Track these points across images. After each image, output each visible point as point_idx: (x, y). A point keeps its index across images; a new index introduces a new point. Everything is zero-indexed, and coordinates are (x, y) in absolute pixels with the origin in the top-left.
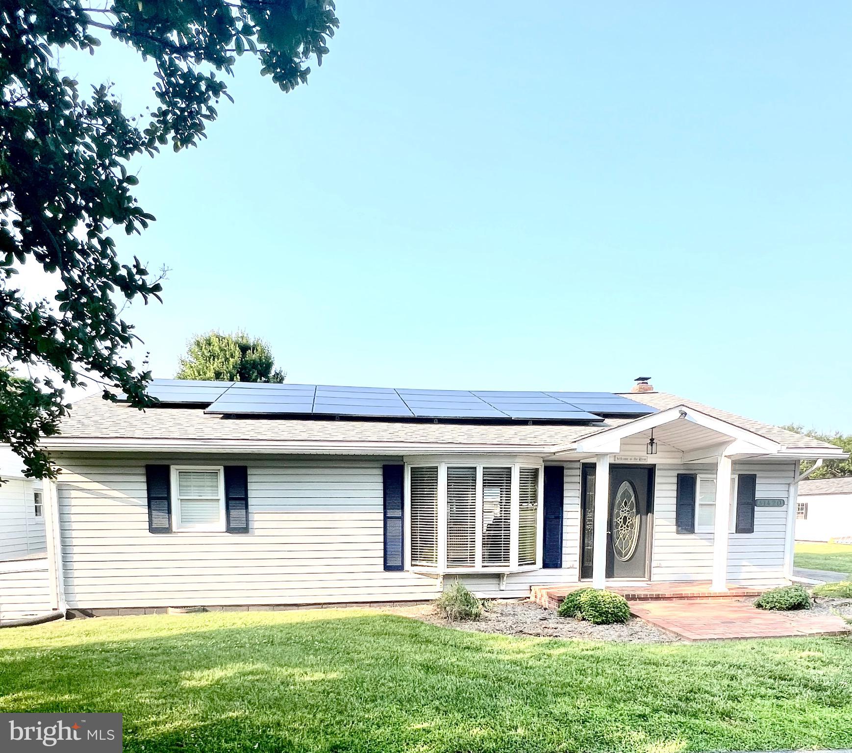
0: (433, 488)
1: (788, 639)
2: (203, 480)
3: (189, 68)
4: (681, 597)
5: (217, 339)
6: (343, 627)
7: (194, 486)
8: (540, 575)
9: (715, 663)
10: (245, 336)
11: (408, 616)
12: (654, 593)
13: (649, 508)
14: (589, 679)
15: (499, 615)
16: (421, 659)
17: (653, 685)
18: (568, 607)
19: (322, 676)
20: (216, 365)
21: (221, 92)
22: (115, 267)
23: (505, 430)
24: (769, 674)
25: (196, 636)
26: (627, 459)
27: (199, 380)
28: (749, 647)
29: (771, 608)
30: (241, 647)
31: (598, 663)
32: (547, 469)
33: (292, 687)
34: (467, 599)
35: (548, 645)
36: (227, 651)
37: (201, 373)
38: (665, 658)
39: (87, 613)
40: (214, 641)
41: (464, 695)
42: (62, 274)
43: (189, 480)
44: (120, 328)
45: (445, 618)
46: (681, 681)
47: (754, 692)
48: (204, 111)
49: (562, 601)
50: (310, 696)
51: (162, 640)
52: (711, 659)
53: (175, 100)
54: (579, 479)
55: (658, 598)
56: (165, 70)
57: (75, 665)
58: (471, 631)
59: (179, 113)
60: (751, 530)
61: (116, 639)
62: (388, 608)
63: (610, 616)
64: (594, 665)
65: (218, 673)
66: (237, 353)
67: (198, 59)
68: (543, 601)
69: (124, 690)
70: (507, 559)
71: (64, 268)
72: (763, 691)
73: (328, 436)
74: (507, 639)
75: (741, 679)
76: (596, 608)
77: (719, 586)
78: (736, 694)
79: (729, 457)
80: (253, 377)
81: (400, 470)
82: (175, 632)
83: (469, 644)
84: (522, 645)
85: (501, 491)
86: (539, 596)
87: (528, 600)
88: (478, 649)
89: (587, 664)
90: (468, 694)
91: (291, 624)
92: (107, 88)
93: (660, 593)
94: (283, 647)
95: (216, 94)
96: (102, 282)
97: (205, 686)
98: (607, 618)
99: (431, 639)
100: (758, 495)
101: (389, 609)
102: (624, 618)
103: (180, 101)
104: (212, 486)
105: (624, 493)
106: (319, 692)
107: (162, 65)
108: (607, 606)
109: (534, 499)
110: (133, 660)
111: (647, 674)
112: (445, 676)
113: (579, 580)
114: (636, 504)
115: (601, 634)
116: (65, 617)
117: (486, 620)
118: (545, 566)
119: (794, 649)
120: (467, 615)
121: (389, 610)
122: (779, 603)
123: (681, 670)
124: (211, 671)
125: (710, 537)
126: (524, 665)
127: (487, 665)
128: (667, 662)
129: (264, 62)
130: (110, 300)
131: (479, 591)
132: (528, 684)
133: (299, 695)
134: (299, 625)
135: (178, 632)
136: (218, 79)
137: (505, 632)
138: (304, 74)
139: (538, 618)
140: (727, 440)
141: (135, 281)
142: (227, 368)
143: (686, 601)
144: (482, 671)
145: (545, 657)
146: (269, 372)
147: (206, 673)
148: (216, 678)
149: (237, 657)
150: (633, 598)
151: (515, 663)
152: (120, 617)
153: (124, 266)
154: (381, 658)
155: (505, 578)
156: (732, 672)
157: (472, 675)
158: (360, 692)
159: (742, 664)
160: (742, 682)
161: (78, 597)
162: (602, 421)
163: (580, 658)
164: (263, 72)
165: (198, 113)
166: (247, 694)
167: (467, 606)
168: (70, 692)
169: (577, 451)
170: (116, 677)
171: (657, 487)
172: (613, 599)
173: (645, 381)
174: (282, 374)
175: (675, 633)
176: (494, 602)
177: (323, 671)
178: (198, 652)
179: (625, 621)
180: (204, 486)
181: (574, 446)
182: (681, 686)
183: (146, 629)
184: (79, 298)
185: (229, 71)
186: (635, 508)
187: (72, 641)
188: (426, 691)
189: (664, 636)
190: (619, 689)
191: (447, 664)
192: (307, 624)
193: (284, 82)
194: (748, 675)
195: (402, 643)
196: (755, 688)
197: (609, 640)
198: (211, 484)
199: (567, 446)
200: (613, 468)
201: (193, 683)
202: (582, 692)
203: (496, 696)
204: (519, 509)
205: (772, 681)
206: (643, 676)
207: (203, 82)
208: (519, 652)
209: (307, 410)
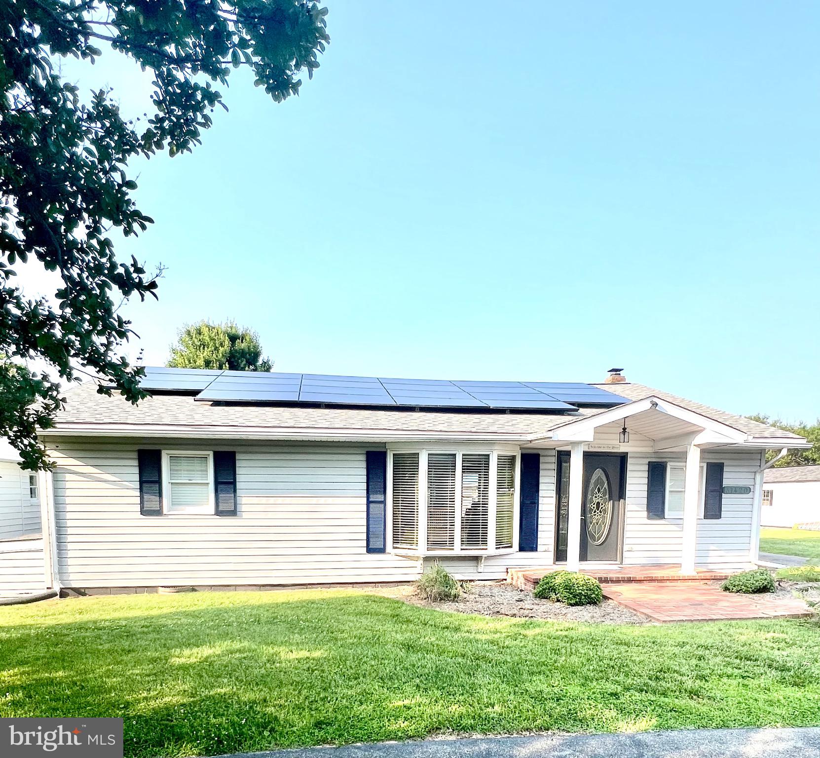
0: (415, 474)
1: (753, 621)
2: (193, 464)
3: (185, 78)
4: (652, 580)
5: (207, 329)
6: (326, 607)
7: (184, 471)
8: (516, 557)
9: (684, 644)
10: (234, 326)
11: (390, 597)
12: (626, 576)
13: (622, 495)
14: (564, 658)
15: (477, 596)
16: (402, 638)
17: (625, 665)
18: (543, 589)
19: (307, 654)
20: (206, 353)
21: (216, 102)
22: (113, 266)
23: (484, 419)
24: (736, 654)
25: (187, 615)
26: (601, 447)
27: (190, 368)
28: (716, 629)
29: (738, 591)
30: (229, 626)
31: (571, 642)
32: (524, 456)
33: (278, 665)
34: (446, 581)
35: (523, 626)
36: (215, 630)
37: (192, 361)
38: (636, 639)
39: (80, 592)
40: (203, 620)
41: (443, 673)
42: (62, 271)
43: (180, 464)
44: (116, 324)
45: (425, 599)
46: (651, 661)
47: (721, 672)
48: (200, 119)
49: (538, 583)
50: (295, 673)
51: (153, 618)
52: (681, 639)
53: (172, 107)
54: (554, 466)
55: (630, 580)
56: (163, 80)
57: (68, 642)
58: (450, 612)
59: (175, 120)
60: (718, 516)
61: (108, 617)
62: (370, 589)
63: (583, 597)
64: (568, 645)
65: (206, 651)
66: (227, 342)
67: (195, 70)
68: (519, 583)
69: (116, 667)
70: (485, 542)
71: (64, 266)
72: (729, 670)
73: (314, 423)
74: (484, 619)
75: (709, 660)
76: (570, 589)
77: (689, 570)
78: (704, 673)
79: (698, 446)
80: (242, 366)
81: (383, 456)
82: (165, 611)
83: (448, 624)
84: (499, 626)
85: (479, 477)
86: (515, 578)
87: (504, 582)
88: (457, 629)
89: (562, 644)
90: (447, 672)
91: (277, 604)
92: (106, 93)
93: (632, 576)
94: (269, 626)
95: (211, 103)
96: (101, 281)
97: (195, 663)
98: (581, 599)
99: (411, 618)
100: (726, 483)
101: (372, 589)
102: (597, 600)
103: (177, 109)
104: (202, 471)
105: (598, 480)
106: (304, 670)
107: (160, 75)
108: (581, 588)
109: (511, 485)
110: (125, 638)
111: (619, 654)
112: (426, 655)
113: (554, 563)
114: (609, 491)
115: (574, 615)
116: (59, 596)
117: (465, 601)
118: (522, 549)
119: (759, 631)
120: (446, 596)
121: (371, 591)
122: (746, 586)
123: (651, 650)
124: (200, 648)
125: (679, 521)
126: (501, 645)
127: (465, 644)
128: (638, 642)
129: (257, 73)
130: (108, 298)
131: (458, 572)
132: (504, 663)
133: (285, 673)
134: (284, 605)
135: (169, 611)
136: (213, 89)
137: (483, 612)
138: (295, 87)
139: (514, 600)
140: (697, 429)
141: (133, 279)
142: (217, 357)
143: (656, 584)
144: (461, 650)
145: (521, 637)
146: (257, 361)
147: (195, 650)
148: (205, 656)
149: (224, 636)
150: (606, 581)
151: (492, 643)
152: (112, 596)
153: (121, 265)
154: (363, 637)
155: (483, 560)
156: (700, 652)
157: (451, 654)
158: (344, 670)
159: (710, 645)
160: (710, 661)
161: (72, 577)
162: (577, 410)
163: (554, 639)
164: (257, 83)
165: (194, 120)
166: (235, 671)
167: (447, 587)
168: (64, 668)
169: (553, 439)
170: (109, 654)
171: (629, 474)
172: (587, 581)
173: (618, 372)
174: (270, 363)
175: (646, 614)
176: (472, 583)
177: (308, 650)
178: (188, 630)
179: (598, 602)
180: (194, 471)
181: (550, 434)
182: (651, 665)
183: (137, 607)
184: (79, 295)
185: (224, 81)
186: (607, 494)
187: (66, 619)
188: (407, 669)
189: (635, 618)
190: (591, 668)
191: (427, 643)
192: (292, 603)
193: (277, 93)
194: (716, 655)
195: (384, 622)
196: (722, 668)
197: (583, 621)
198: (200, 469)
199: (542, 435)
200: (587, 456)
201: (182, 660)
202: (556, 671)
203: (474, 674)
204: (496, 495)
205: (738, 661)
206: (615, 656)
207: (199, 92)
208: (495, 633)
209: (294, 398)
